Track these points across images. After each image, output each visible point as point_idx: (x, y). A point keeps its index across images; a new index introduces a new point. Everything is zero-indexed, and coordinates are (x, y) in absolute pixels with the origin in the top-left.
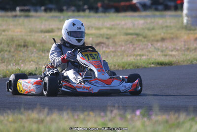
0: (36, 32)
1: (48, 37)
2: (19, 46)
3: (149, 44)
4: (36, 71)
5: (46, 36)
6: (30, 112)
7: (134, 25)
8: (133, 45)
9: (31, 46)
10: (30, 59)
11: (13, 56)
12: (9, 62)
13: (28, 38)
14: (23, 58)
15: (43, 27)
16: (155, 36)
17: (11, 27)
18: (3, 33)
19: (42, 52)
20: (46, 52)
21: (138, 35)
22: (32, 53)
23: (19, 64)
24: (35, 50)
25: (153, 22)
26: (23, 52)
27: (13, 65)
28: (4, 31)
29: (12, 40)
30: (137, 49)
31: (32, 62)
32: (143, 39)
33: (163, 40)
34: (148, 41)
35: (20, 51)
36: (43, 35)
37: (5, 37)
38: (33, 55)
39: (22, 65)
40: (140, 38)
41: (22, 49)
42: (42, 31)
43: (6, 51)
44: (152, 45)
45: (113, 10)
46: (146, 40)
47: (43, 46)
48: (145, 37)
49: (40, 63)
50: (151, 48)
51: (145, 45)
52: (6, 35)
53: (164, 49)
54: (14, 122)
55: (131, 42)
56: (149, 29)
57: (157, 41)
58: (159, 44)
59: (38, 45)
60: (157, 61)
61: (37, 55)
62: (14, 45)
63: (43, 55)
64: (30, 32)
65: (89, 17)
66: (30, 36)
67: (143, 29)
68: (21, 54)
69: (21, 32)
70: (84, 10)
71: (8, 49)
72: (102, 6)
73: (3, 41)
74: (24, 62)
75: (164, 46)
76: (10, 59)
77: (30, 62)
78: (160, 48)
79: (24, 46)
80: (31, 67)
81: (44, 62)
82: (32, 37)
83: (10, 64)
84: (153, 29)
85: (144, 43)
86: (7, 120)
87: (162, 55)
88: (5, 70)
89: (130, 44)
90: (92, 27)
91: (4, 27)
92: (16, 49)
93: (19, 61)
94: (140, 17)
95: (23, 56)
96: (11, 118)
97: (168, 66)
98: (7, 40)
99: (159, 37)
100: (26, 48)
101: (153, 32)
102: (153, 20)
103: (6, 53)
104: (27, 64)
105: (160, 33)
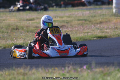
0: (24, 20)
1: (31, 23)
2: (13, 29)
3: (93, 26)
4: (24, 44)
5: (29, 23)
6: (19, 69)
7: (83, 14)
8: (83, 26)
9: (21, 29)
10: (20, 37)
11: (10, 35)
12: (7, 39)
13: (19, 24)
14: (16, 37)
15: (28, 17)
16: (96, 20)
17: (8, 18)
18: (4, 22)
19: (27, 32)
20: (30, 32)
21: (85, 20)
22: (21, 33)
23: (13, 40)
24: (23, 31)
25: (95, 12)
26: (16, 33)
27: (10, 41)
28: (4, 20)
29: (9, 26)
30: (85, 29)
31: (21, 39)
32: (89, 23)
33: (101, 23)
34: (92, 24)
35: (14, 32)
36: (28, 22)
37: (4, 24)
38: (22, 34)
39: (15, 41)
40: (87, 22)
41: (15, 31)
42: (27, 20)
43: (6, 32)
44: (94, 26)
45: (70, 6)
46: (90, 23)
47: (28, 29)
48: (90, 22)
49: (26, 39)
50: (94, 28)
51: (90, 26)
52: (5, 23)
53: (102, 28)
54: (9, 75)
55: (82, 25)
56: (92, 17)
57: (98, 24)
58: (98, 25)
59: (25, 28)
60: (97, 36)
61: (24, 34)
62: (10, 29)
63: (28, 34)
64: (20, 20)
65: (56, 10)
66: (20, 23)
67: (89, 17)
68: (15, 34)
69: (14, 20)
70: (53, 7)
71: (7, 31)
72: (64, 4)
73: (4, 26)
74: (16, 39)
75: (102, 26)
76: (8, 37)
77: (20, 39)
78: (99, 28)
79: (16, 29)
80: (21, 41)
81: (29, 39)
82: (21, 24)
83: (8, 40)
84: (95, 16)
85: (90, 25)
86: (5, 74)
87: (101, 32)
88: (5, 44)
89: (81, 26)
90: (58, 17)
91: (4, 18)
92: (11, 31)
93: (13, 38)
94: (87, 9)
95: (16, 36)
96: (7, 73)
97: (104, 39)
98: (6, 26)
99: (98, 21)
100: (17, 30)
101: (95, 18)
102: (95, 11)
103: (6, 34)
104: (18, 40)
105: (99, 19)
